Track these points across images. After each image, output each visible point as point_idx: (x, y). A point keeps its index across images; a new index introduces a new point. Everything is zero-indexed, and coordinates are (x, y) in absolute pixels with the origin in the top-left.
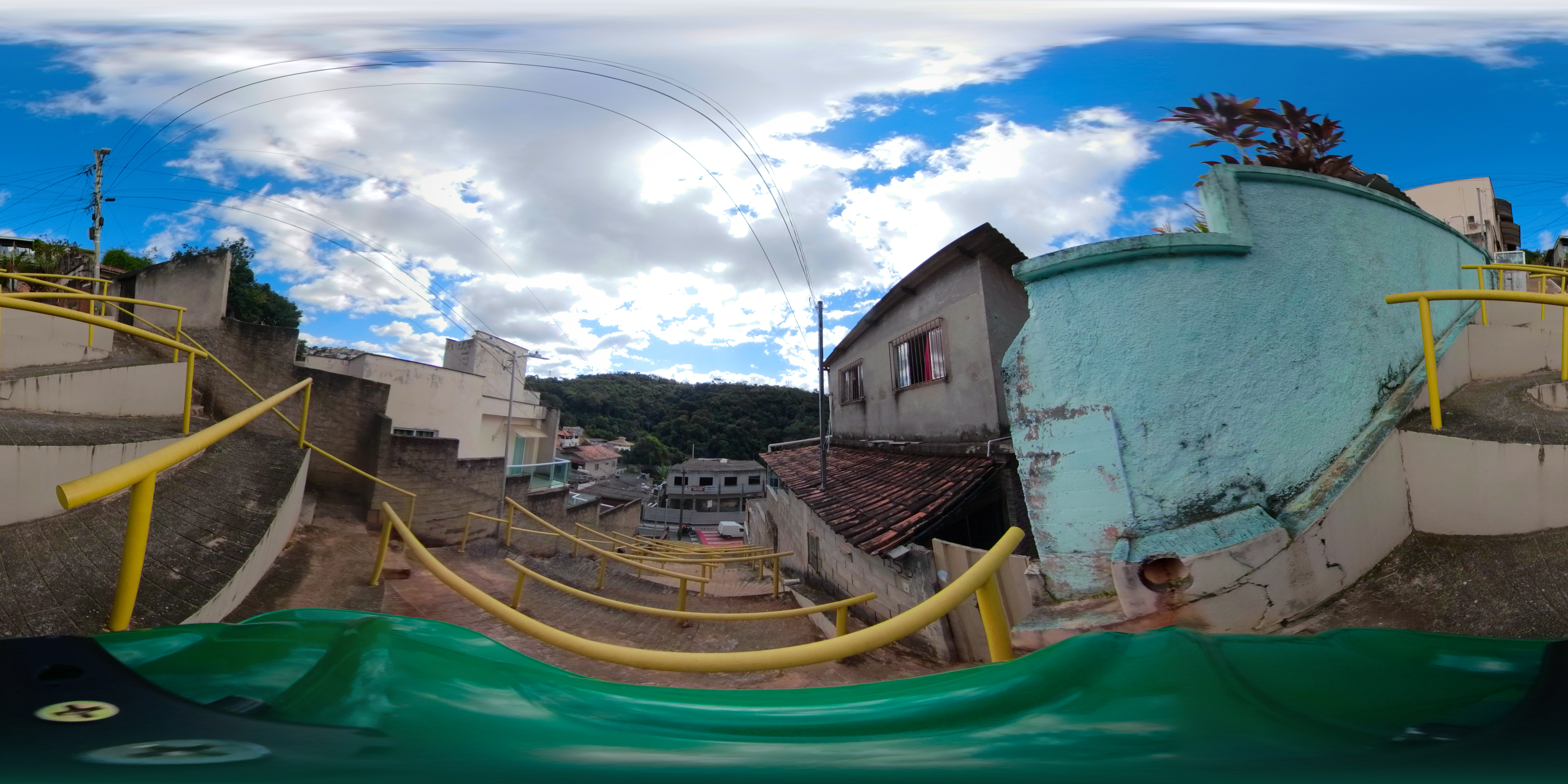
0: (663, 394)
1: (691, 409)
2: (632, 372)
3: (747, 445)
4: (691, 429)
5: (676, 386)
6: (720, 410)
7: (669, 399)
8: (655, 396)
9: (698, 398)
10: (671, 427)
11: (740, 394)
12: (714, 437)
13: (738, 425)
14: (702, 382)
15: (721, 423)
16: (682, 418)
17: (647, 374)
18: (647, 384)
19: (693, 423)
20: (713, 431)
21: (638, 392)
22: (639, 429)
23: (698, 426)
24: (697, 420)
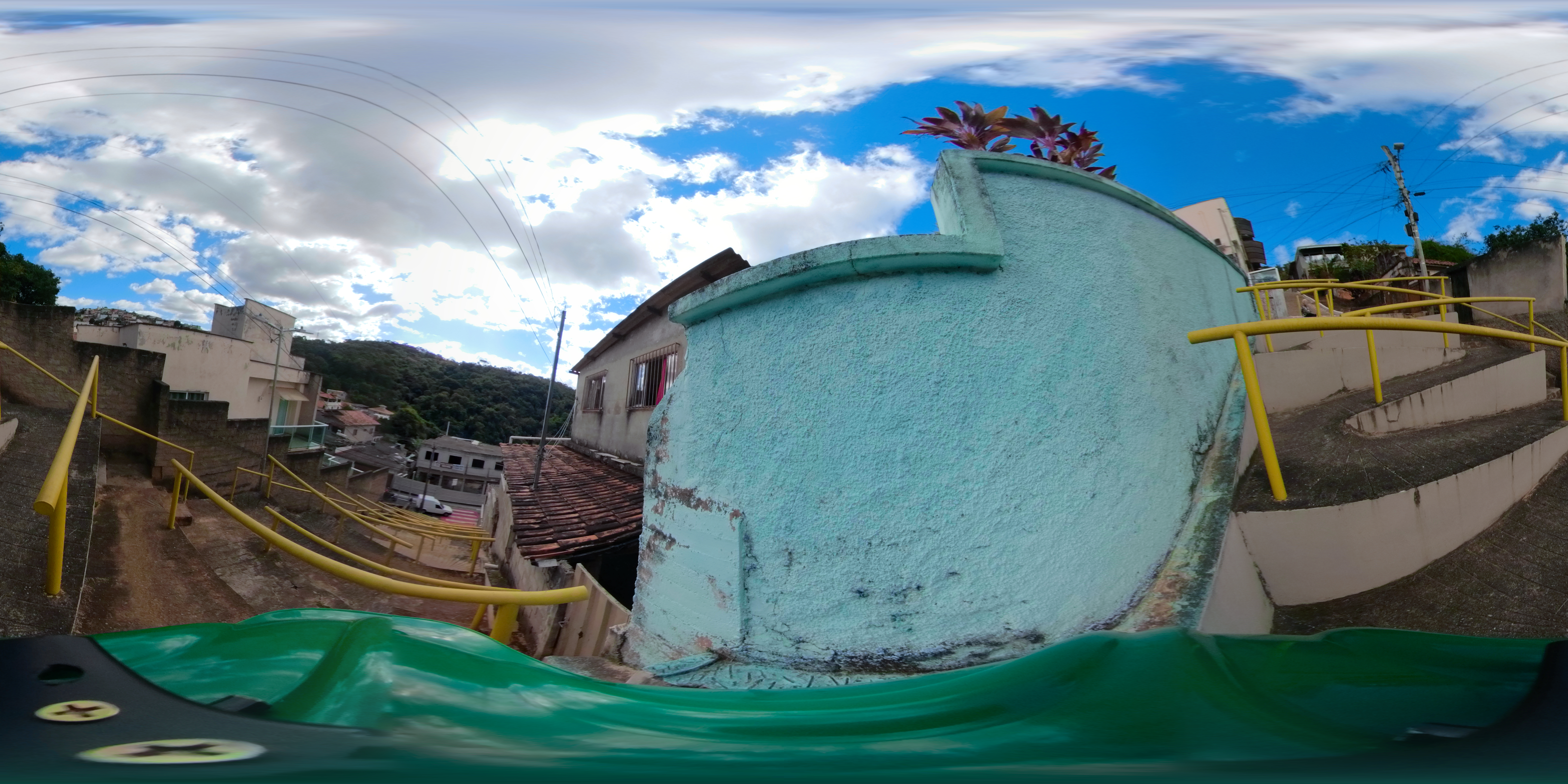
0: (428, 368)
1: (454, 386)
2: (401, 342)
3: (502, 431)
4: (450, 406)
5: (442, 362)
6: (481, 392)
7: (433, 374)
8: (420, 369)
9: (461, 377)
10: (432, 401)
11: (503, 379)
12: (472, 418)
13: (497, 410)
14: (468, 361)
15: (481, 405)
16: (444, 394)
17: (415, 346)
18: (413, 356)
19: (453, 400)
20: (471, 411)
21: (404, 363)
22: (401, 399)
23: (457, 405)
24: (457, 399)
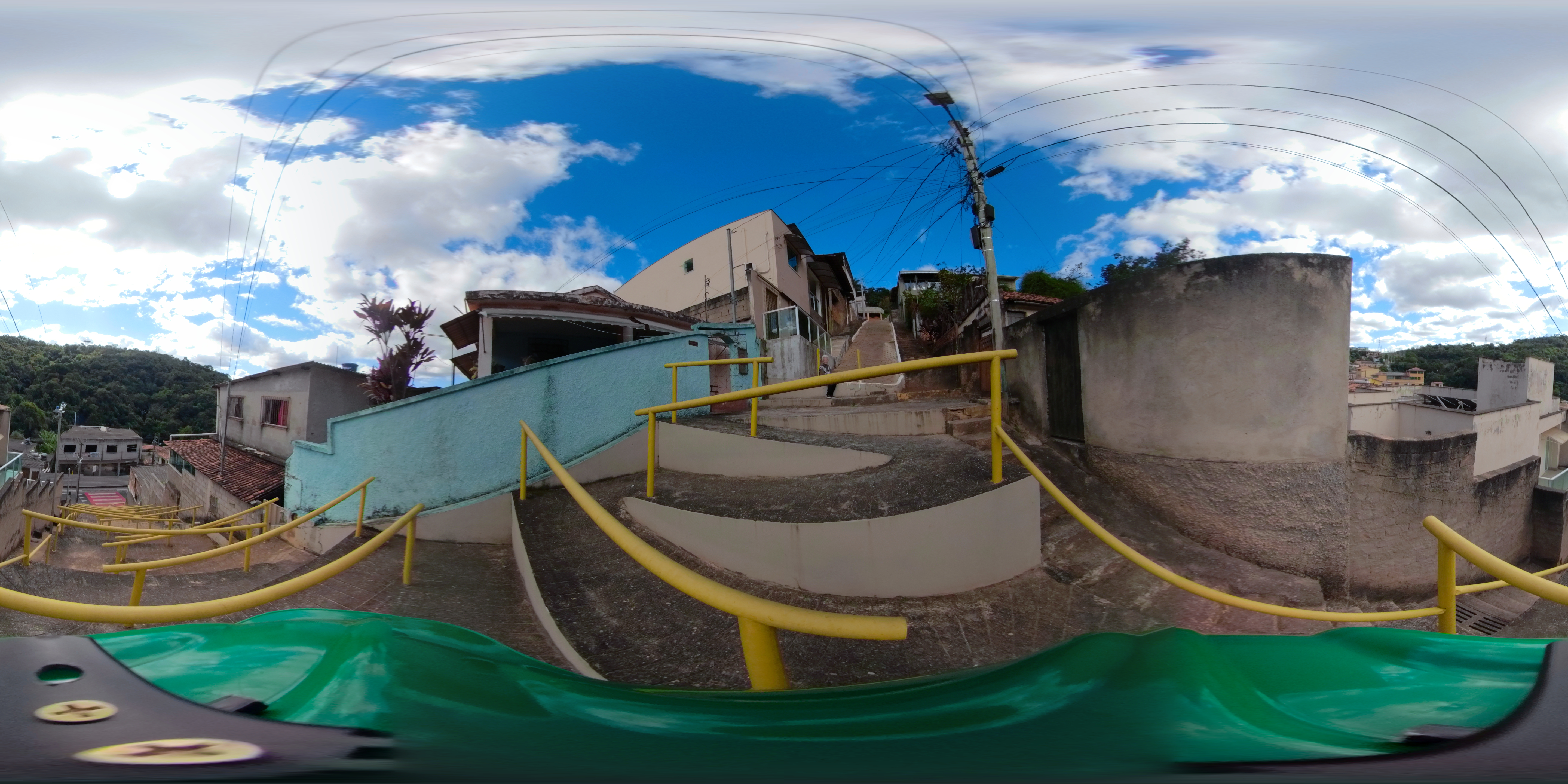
1: (63, 371)
3: (117, 409)
4: (62, 392)
5: (45, 347)
6: (89, 373)
7: (39, 361)
8: (25, 357)
9: (67, 360)
10: (43, 389)
11: (110, 358)
12: (85, 401)
13: (108, 389)
14: (71, 343)
15: (91, 387)
16: (54, 381)
17: (19, 336)
18: (15, 346)
19: (64, 386)
20: (83, 394)
21: (8, 355)
22: (10, 392)
23: (69, 389)
24: (68, 384)
